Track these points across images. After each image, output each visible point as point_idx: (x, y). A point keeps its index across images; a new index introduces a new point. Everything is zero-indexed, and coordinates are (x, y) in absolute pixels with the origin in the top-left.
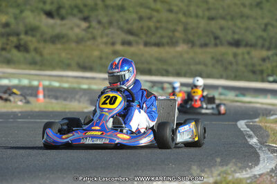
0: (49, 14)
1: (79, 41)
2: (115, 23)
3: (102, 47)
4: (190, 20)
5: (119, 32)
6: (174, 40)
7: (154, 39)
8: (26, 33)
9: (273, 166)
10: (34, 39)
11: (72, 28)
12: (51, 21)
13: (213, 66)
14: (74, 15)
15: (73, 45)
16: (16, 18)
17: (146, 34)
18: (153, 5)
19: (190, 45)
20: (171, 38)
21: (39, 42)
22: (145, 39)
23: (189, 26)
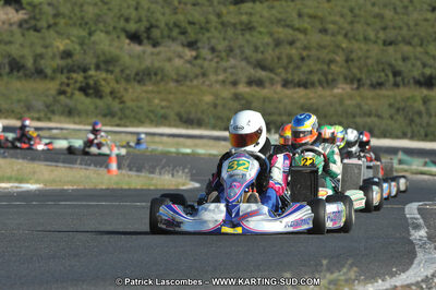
0: (135, 38)
1: (181, 79)
2: (237, 51)
3: (217, 87)
4: (356, 45)
5: (244, 64)
6: (330, 77)
7: (298, 76)
8: (98, 67)
9: (429, 273)
10: (110, 76)
11: (170, 60)
12: (137, 48)
13: (391, 117)
14: (174, 39)
15: (172, 85)
16: (82, 44)
17: (286, 68)
18: (297, 23)
19: (355, 86)
20: (325, 74)
21: (117, 82)
22: (284, 75)
23: (354, 56)
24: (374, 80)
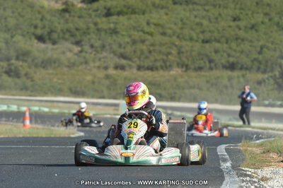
0: (41, 39)
1: (72, 65)
2: (108, 47)
3: (95, 70)
4: (184, 43)
5: (112, 55)
6: (168, 64)
7: (148, 63)
8: (17, 58)
10: (25, 65)
11: (64, 53)
12: (42, 46)
14: (66, 40)
15: (65, 69)
16: (7, 43)
17: (139, 58)
18: (146, 29)
19: (184, 69)
20: (164, 61)
21: (30, 67)
22: (138, 63)
23: (183, 50)
24: (197, 65)
